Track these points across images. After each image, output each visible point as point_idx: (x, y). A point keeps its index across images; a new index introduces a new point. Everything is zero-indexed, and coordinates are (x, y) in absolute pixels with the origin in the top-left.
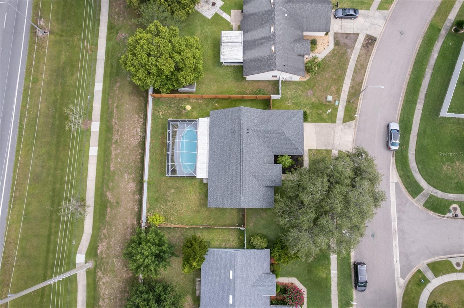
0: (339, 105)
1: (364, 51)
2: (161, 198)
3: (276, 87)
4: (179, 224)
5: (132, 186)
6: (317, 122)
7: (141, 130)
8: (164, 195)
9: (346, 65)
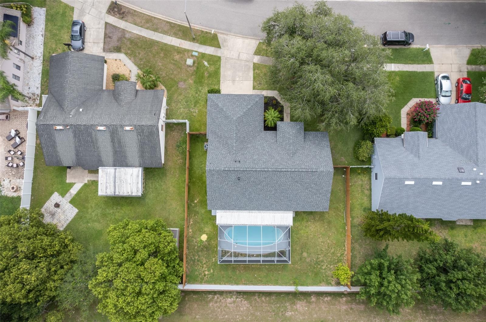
0: (198, 51)
1: (129, 18)
2: (314, 268)
3: (175, 126)
4: (344, 246)
5: (301, 305)
6: (220, 78)
7: (229, 297)
8: (310, 265)
9: (146, 40)
